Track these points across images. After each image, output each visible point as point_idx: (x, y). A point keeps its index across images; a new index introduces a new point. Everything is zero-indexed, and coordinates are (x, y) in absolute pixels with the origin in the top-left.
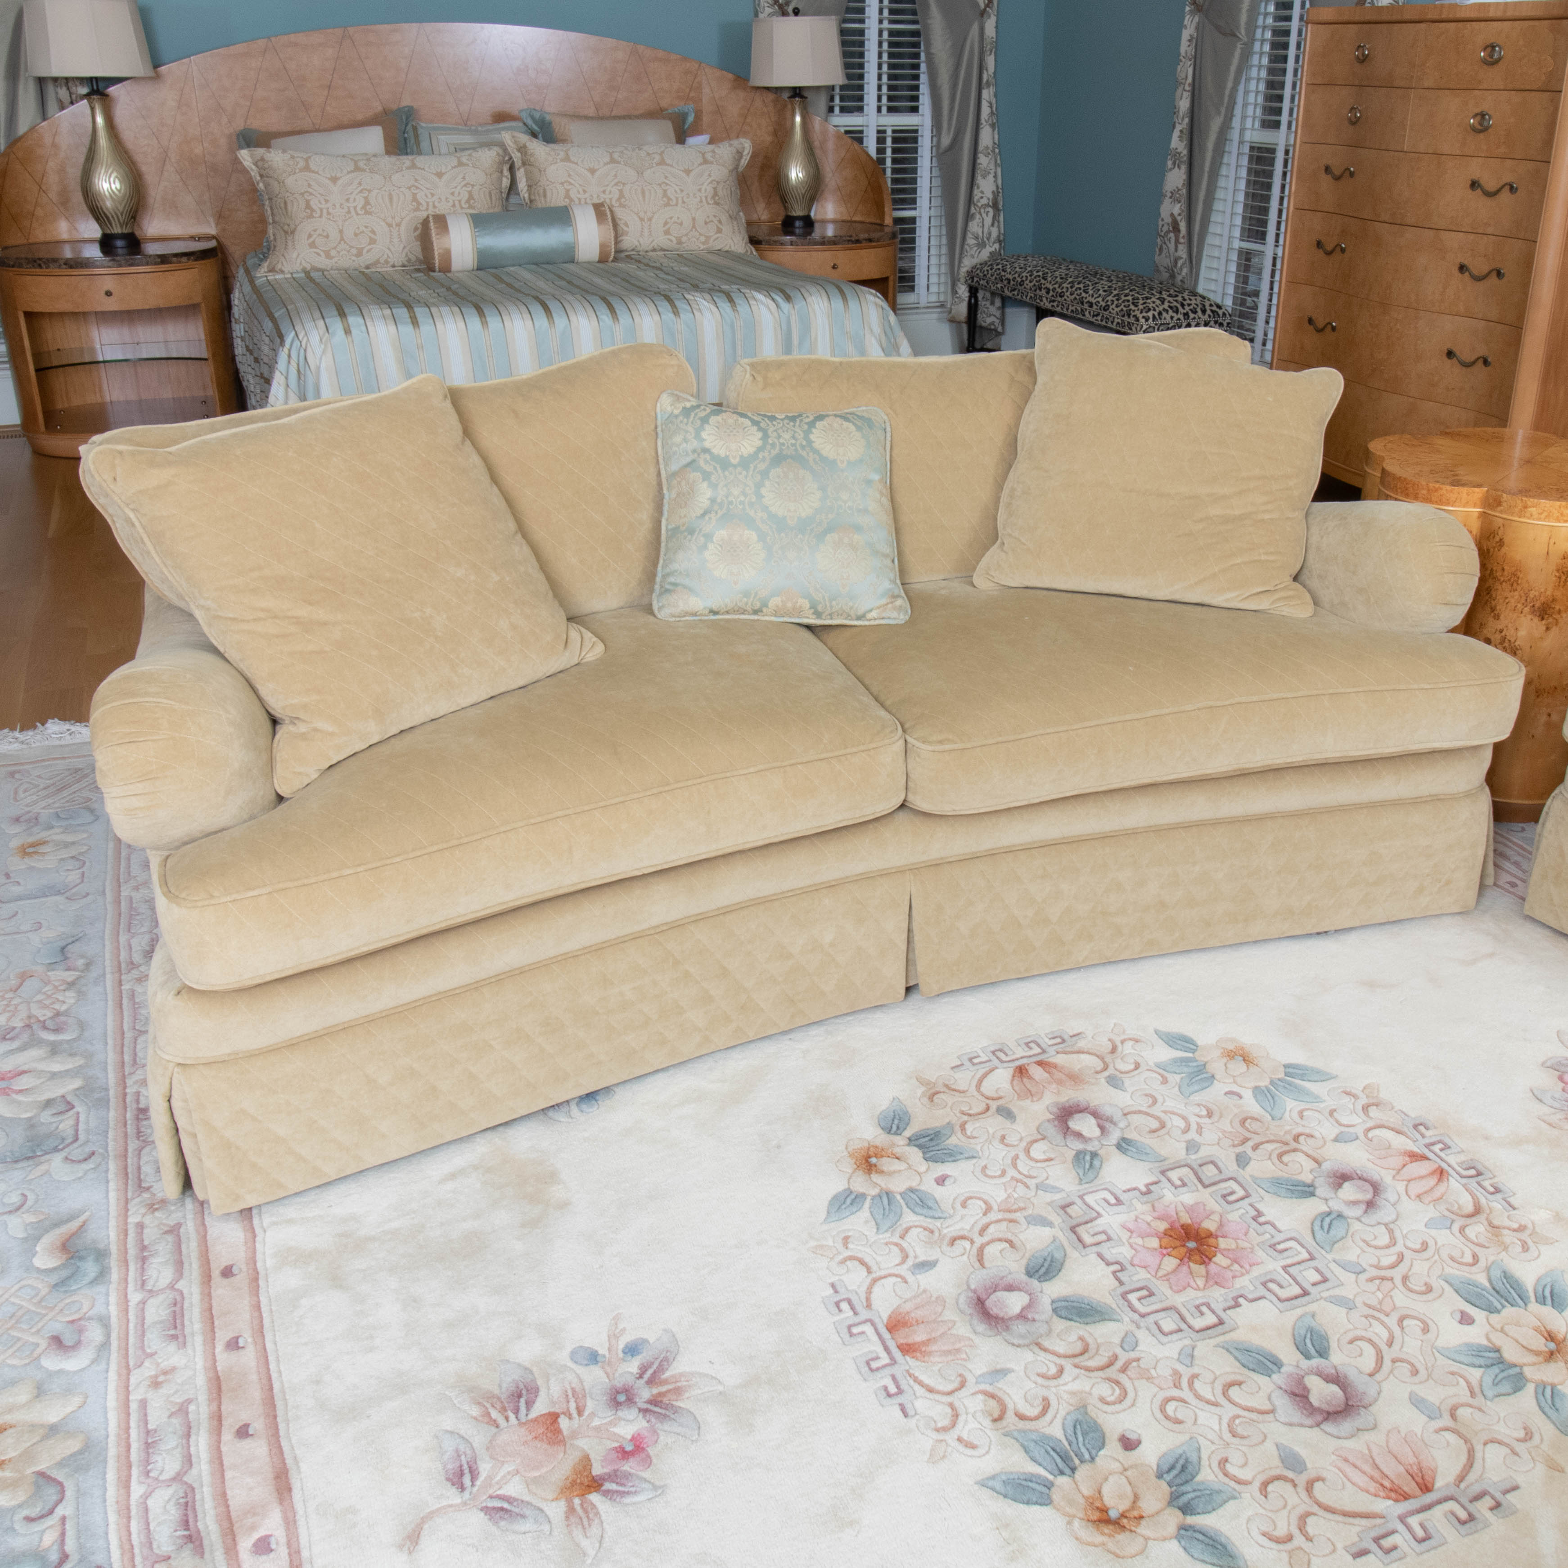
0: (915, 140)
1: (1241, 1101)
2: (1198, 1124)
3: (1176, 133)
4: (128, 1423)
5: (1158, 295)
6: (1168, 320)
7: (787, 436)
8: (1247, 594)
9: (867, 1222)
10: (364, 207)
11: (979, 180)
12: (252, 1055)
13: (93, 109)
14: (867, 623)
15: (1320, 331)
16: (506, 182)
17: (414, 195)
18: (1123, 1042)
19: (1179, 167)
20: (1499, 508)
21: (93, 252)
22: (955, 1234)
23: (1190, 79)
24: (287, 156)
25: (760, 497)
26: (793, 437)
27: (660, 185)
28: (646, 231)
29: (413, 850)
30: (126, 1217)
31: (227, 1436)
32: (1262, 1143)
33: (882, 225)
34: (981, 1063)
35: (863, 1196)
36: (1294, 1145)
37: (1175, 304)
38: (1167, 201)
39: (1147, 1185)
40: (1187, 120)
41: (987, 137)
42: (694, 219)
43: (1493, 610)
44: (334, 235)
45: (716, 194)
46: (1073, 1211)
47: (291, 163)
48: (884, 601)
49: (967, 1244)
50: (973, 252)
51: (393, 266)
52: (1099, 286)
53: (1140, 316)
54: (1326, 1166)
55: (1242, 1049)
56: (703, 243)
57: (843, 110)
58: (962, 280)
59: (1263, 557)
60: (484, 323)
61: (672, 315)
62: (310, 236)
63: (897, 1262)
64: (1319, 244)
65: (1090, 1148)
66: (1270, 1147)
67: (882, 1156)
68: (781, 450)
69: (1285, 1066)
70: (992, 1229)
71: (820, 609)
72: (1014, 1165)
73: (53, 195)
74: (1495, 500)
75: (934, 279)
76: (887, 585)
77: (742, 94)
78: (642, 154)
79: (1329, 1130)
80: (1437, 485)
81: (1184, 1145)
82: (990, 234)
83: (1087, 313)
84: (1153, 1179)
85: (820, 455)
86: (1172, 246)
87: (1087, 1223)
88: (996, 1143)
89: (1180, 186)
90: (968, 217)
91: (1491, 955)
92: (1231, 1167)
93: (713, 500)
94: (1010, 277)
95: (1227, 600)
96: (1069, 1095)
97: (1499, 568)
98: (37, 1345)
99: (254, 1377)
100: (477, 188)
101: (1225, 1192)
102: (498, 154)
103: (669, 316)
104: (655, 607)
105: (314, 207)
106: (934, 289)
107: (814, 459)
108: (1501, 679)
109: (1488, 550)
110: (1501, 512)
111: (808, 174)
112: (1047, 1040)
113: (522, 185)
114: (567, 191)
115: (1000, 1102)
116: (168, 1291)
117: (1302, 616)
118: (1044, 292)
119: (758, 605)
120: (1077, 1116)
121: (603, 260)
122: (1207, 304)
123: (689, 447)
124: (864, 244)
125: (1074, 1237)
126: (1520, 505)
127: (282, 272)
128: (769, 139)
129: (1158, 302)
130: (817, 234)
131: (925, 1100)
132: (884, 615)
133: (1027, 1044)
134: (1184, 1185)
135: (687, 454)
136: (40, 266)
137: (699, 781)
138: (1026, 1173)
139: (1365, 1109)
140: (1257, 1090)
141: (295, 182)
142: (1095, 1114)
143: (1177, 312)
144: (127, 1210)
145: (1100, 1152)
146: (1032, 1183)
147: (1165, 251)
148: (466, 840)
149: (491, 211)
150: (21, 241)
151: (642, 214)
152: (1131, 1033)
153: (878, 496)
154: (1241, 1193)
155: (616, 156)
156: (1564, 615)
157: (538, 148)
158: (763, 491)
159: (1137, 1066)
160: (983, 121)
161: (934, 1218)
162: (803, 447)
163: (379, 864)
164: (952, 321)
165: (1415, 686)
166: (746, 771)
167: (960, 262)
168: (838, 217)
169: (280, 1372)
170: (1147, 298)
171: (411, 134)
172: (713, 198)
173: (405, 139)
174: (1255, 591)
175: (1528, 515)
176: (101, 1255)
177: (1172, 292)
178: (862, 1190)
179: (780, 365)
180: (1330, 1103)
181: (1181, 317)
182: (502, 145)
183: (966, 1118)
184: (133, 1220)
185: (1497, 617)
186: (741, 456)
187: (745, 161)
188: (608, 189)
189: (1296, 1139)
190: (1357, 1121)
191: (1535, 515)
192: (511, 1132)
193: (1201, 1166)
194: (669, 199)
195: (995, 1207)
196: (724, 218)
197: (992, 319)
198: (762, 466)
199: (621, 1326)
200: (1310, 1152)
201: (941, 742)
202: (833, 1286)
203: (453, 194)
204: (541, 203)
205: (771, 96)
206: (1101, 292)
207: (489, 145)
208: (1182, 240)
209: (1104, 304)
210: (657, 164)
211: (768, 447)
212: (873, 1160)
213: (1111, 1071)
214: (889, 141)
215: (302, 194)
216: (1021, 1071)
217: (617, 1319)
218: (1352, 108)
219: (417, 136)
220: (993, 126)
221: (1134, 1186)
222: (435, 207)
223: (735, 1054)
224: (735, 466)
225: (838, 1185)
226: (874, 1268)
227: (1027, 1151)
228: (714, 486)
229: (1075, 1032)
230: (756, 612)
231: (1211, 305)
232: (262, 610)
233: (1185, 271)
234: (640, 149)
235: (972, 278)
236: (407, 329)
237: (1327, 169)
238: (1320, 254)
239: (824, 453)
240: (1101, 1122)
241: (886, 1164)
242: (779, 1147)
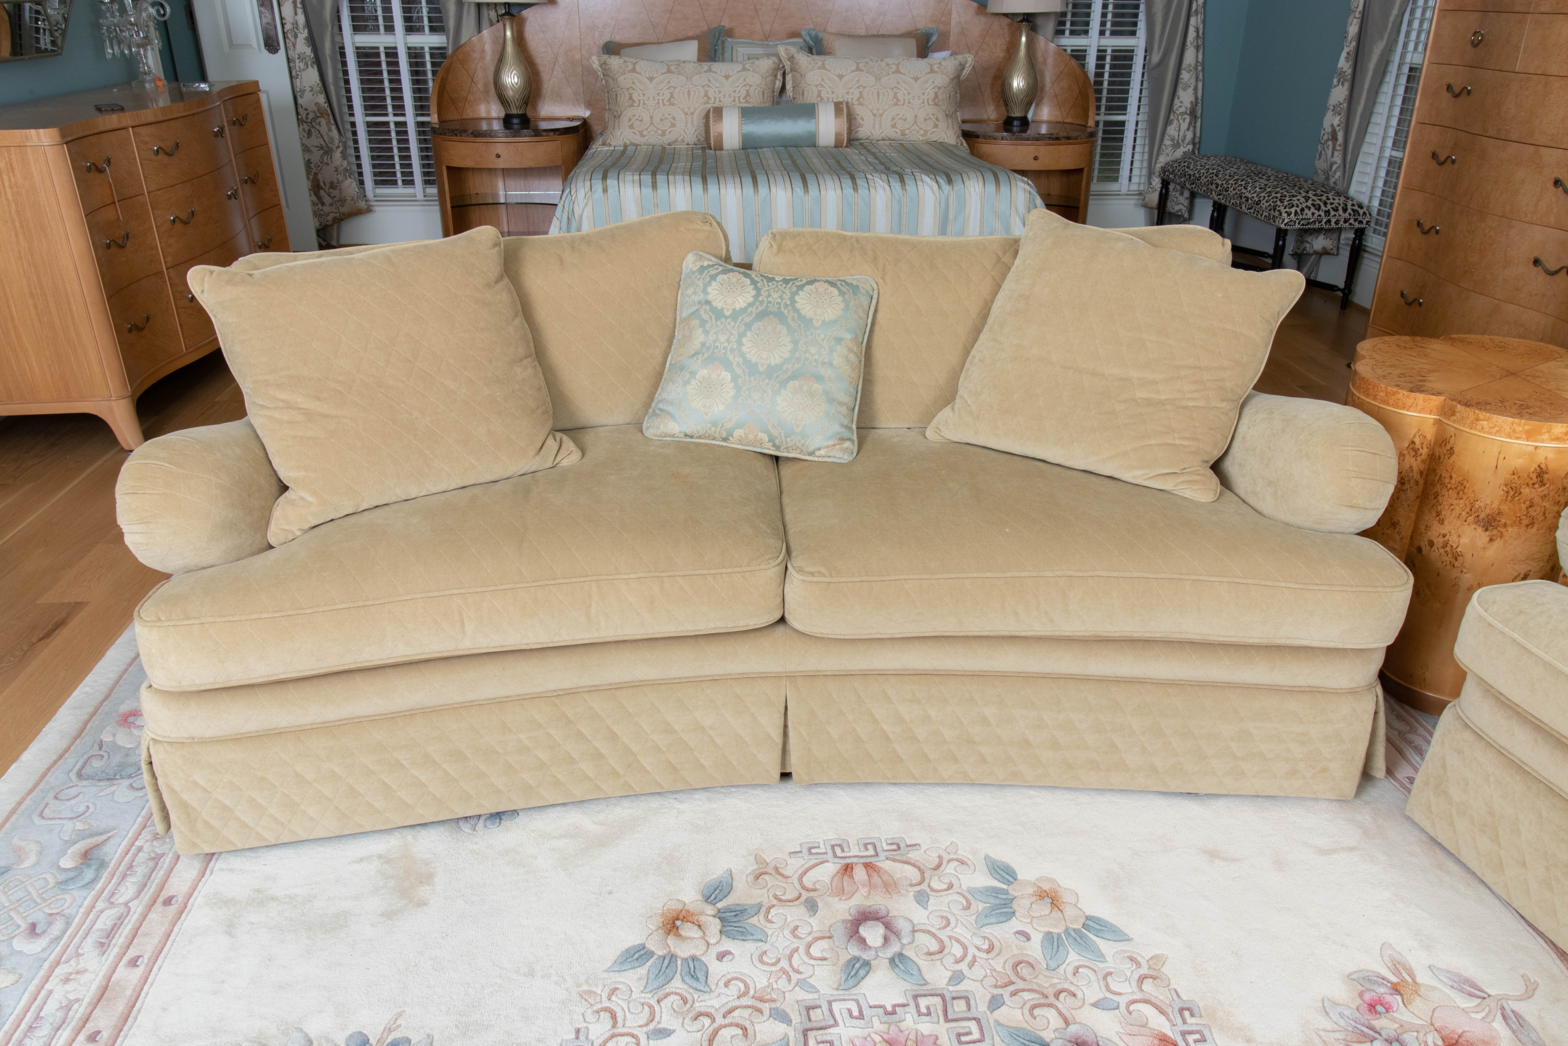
0: (1131, 58)
1: (1027, 944)
2: (974, 956)
3: (1344, 55)
4: (30, 1007)
5: (1304, 194)
6: (1310, 215)
7: (775, 295)
8: (1154, 474)
9: (640, 979)
10: (669, 100)
11: (1180, 92)
12: (204, 742)
13: (504, 25)
14: (816, 459)
15: (1426, 233)
16: (778, 84)
17: (706, 92)
18: (949, 861)
19: (1343, 84)
20: (1453, 418)
21: (497, 126)
22: (703, 1010)
23: (1360, 8)
24: (622, 61)
25: (740, 344)
26: (781, 297)
27: (892, 89)
28: (877, 126)
29: (325, 605)
30: (137, 839)
31: (81, 1037)
32: (1023, 990)
33: (1085, 126)
34: (818, 854)
35: (652, 954)
36: (1052, 1000)
37: (1318, 202)
38: (1329, 114)
39: (894, 1006)
40: (1354, 44)
41: (1190, 56)
42: (916, 116)
43: (1438, 514)
44: (647, 119)
45: (936, 96)
46: (816, 1015)
47: (623, 66)
48: (831, 442)
49: (707, 1021)
50: (1168, 151)
51: (688, 144)
52: (1257, 184)
53: (1283, 211)
54: (1073, 1029)
55: (1056, 892)
56: (923, 136)
57: (1073, 33)
58: (1157, 174)
59: (1177, 442)
60: (705, 189)
61: (851, 191)
62: (630, 120)
63: (641, 1023)
64: (1434, 155)
65: (865, 956)
66: (1027, 996)
67: (688, 921)
68: (767, 307)
69: (1087, 918)
70: (736, 1013)
71: (777, 442)
72: (791, 957)
73: (480, 86)
74: (1450, 409)
75: (1136, 172)
76: (837, 428)
77: (983, 19)
78: (883, 64)
79: (1093, 992)
80: (1395, 389)
81: (949, 974)
82: (1185, 137)
83: (1243, 206)
84: (902, 1001)
85: (799, 314)
86: (1329, 153)
87: (821, 1029)
88: (787, 932)
89: (1341, 101)
90: (1168, 122)
91: (1352, 849)
92: (981, 1007)
93: (703, 344)
94: (1192, 173)
95: (1134, 477)
96: (878, 901)
97: (1448, 475)
98: (19, 926)
99: (128, 992)
100: (753, 88)
101: (962, 1031)
102: (774, 62)
103: (848, 190)
104: (644, 427)
105: (634, 98)
106: (1135, 180)
107: (793, 318)
108: (1380, 589)
109: (1439, 456)
110: (1454, 421)
111: (1028, 83)
112: (884, 845)
113: (789, 86)
114: (820, 92)
115: (812, 894)
116: (122, 907)
117: (1203, 500)
118: (1214, 186)
119: (724, 435)
120: (869, 923)
121: (838, 145)
122: (1349, 203)
123: (696, 299)
124: (1063, 141)
125: (802, 1040)
126: (1472, 417)
127: (610, 145)
128: (1002, 55)
129: (1302, 200)
130: (1030, 132)
131: (751, 878)
132: (830, 454)
133: (866, 845)
134: (929, 1014)
135: (694, 304)
136: (456, 135)
137: (583, 579)
138: (796, 966)
139: (1142, 979)
140: (1049, 936)
141: (624, 80)
142: (888, 926)
143: (1319, 209)
144: (140, 834)
145: (872, 962)
146: (795, 977)
147: (1323, 157)
148: (370, 603)
149: (763, 105)
150: (457, 117)
151: (875, 111)
152: (962, 853)
153: (845, 352)
154: (976, 1035)
155: (861, 66)
156: (1510, 530)
157: (803, 59)
158: (744, 340)
159: (950, 886)
160: (1188, 43)
161: (696, 989)
162: (786, 306)
163: (293, 613)
164: (1145, 206)
165: (1283, 584)
166: (627, 577)
167: (1157, 158)
168: (1053, 119)
169: (147, 994)
170: (1293, 196)
171: (720, 47)
172: (934, 100)
173: (716, 50)
174: (1160, 472)
175: (1479, 427)
176: (103, 865)
177: (1318, 192)
178: (652, 948)
179: (794, 236)
180: (1110, 964)
181: (1322, 214)
182: (777, 56)
183: (775, 902)
184: (138, 843)
185: (1442, 522)
186: (734, 310)
187: (966, 72)
188: (851, 91)
189: (1057, 995)
190: (1126, 989)
191: (1487, 429)
192: (423, 833)
193: (954, 998)
194: (898, 100)
195: (752, 992)
196: (941, 116)
197: (1181, 207)
198: (748, 320)
199: (398, 1023)
200: (1064, 1011)
201: (812, 574)
202: (578, 1031)
203: (734, 92)
204: (800, 101)
205: (1006, 21)
206: (1257, 189)
207: (768, 56)
208: (1338, 148)
209: (1257, 199)
210: (893, 73)
211: (757, 303)
212: (678, 923)
213: (924, 886)
214: (1108, 59)
215: (628, 89)
216: (847, 869)
217: (399, 1015)
218: (1476, 32)
219: (723, 48)
220: (1197, 48)
221: (882, 1003)
222: (720, 101)
223: (626, 803)
224: (727, 318)
225: (633, 939)
226: (620, 1023)
227: (809, 946)
228: (706, 332)
229: (913, 843)
230: (725, 439)
231: (1353, 205)
232: (283, 401)
233: (1338, 174)
234: (882, 60)
235: (1164, 173)
236: (648, 191)
237: (1449, 88)
238: (1433, 164)
239: (803, 312)
240: (889, 933)
241: (688, 930)
242: (610, 893)
